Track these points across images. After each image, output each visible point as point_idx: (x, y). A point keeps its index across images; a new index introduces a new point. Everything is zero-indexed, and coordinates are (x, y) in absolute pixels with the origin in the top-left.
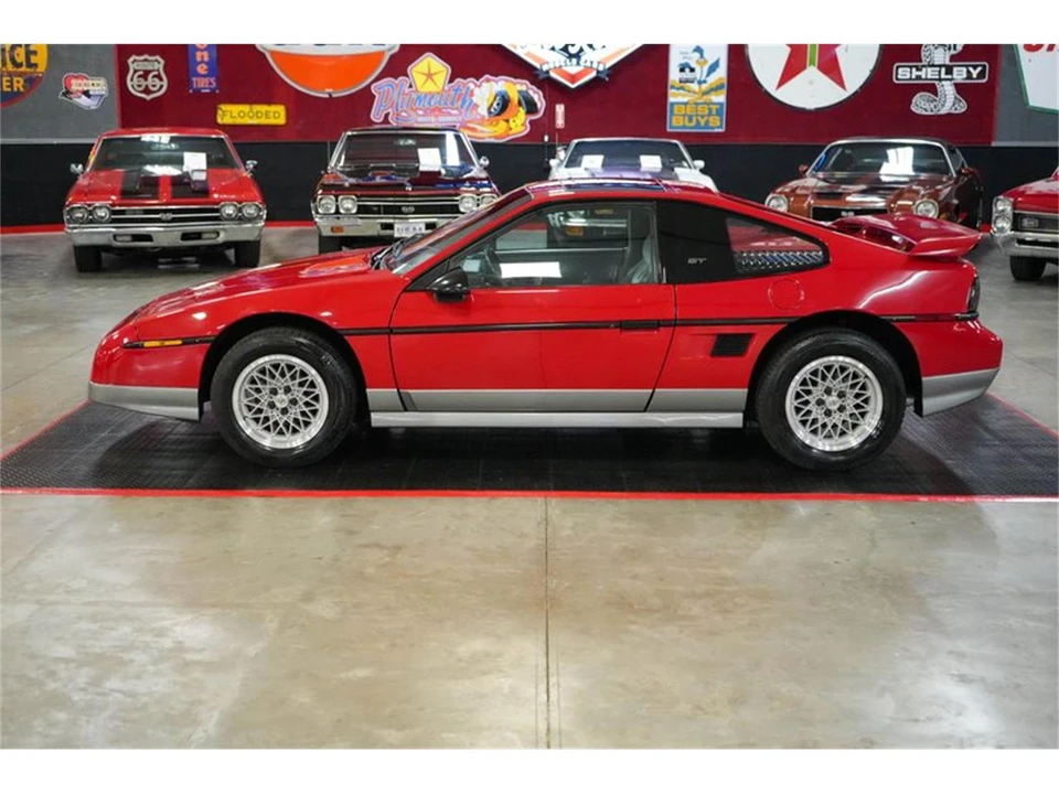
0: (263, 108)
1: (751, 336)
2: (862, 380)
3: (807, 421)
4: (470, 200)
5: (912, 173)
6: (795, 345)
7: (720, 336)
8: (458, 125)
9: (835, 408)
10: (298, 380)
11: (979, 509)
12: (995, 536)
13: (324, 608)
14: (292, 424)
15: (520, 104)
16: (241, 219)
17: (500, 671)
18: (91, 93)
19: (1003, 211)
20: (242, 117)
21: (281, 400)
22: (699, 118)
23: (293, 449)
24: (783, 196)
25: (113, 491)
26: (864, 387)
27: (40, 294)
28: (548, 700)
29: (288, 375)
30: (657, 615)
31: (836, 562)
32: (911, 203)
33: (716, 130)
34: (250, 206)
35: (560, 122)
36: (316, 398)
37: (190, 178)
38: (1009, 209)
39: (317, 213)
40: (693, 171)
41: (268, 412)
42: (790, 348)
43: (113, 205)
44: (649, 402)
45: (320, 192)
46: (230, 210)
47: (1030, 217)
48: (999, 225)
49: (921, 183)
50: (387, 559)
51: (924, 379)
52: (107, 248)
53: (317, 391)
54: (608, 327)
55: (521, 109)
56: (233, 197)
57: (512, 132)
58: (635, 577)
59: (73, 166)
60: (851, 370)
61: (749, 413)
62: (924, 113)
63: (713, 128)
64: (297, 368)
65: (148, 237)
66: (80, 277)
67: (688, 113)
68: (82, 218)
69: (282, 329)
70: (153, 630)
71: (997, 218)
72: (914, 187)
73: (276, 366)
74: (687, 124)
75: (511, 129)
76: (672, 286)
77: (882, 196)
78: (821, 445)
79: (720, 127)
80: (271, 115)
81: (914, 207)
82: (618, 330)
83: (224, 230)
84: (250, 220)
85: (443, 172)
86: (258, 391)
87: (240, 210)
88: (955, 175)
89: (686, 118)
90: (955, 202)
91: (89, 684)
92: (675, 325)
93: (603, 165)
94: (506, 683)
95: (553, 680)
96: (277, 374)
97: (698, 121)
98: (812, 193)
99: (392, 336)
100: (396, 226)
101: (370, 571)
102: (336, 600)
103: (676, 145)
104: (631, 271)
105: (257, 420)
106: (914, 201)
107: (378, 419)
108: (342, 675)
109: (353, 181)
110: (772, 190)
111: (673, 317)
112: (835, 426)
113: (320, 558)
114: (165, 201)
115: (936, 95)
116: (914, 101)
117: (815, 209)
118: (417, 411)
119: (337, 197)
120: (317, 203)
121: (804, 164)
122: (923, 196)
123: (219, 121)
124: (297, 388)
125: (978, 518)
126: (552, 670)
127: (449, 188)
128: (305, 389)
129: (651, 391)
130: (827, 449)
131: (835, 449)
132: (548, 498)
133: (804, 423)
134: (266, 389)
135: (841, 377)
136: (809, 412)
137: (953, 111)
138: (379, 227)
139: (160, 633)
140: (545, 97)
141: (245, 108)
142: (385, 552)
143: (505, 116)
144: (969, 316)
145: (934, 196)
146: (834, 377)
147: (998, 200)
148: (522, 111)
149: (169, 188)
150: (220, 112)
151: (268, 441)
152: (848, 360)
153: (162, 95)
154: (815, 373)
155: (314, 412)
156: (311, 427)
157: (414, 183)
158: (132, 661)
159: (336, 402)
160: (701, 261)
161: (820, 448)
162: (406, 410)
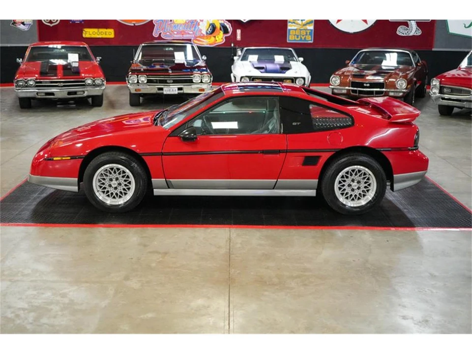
0: (104, 30)
1: (319, 157)
2: (367, 176)
3: (343, 193)
4: (198, 77)
5: (396, 65)
6: (339, 160)
7: (306, 157)
8: (192, 39)
9: (356, 188)
10: (122, 175)
11: (417, 234)
12: (422, 248)
13: (134, 284)
14: (119, 194)
15: (221, 29)
16: (95, 85)
17: (209, 314)
18: (25, 23)
19: (435, 85)
20: (94, 34)
21: (114, 183)
22: (302, 36)
23: (119, 205)
24: (338, 76)
25: (41, 224)
26: (368, 179)
27: (4, 121)
28: (229, 328)
29: (117, 173)
30: (276, 287)
31: (354, 261)
32: (394, 80)
33: (309, 42)
34: (98, 80)
35: (239, 37)
36: (130, 183)
37: (71, 66)
38: (438, 84)
39: (129, 82)
40: (298, 62)
41: (108, 189)
42: (336, 162)
43: (36, 79)
44: (275, 184)
45: (130, 73)
46: (89, 81)
47: (447, 88)
48: (434, 91)
49: (400, 70)
50: (161, 259)
51: (394, 175)
52: (34, 98)
53: (130, 180)
54: (257, 153)
55: (221, 31)
56: (91, 75)
57: (217, 42)
58: (268, 268)
59: (18, 59)
60: (363, 172)
61: (319, 189)
62: (402, 35)
63: (308, 41)
64: (121, 170)
65: (52, 94)
66: (22, 112)
67: (297, 34)
68: (22, 85)
69: (115, 153)
70: (60, 294)
71: (433, 88)
72: (397, 72)
73: (112, 169)
74: (296, 39)
75: (216, 40)
76: (285, 135)
77: (382, 76)
78: (350, 204)
79: (311, 40)
80: (108, 34)
81: (396, 82)
82: (262, 154)
83: (87, 90)
84: (99, 86)
85: (186, 63)
86: (104, 179)
87: (94, 81)
88: (415, 66)
89: (296, 36)
90: (415, 79)
91: (35, 321)
92: (287, 152)
93: (258, 60)
94: (211, 320)
95: (231, 319)
96: (112, 172)
97: (301, 37)
98: (351, 75)
99: (163, 156)
100: (165, 89)
101: (154, 265)
102: (139, 279)
103: (291, 50)
104: (269, 122)
105: (104, 192)
106: (396, 79)
107: (157, 192)
108: (142, 316)
109: (145, 67)
110: (333, 72)
111: (286, 149)
112: (356, 196)
113: (132, 259)
114: (60, 77)
115: (408, 27)
116: (398, 29)
117: (352, 82)
118: (174, 188)
119: (138, 75)
120: (129, 78)
121: (348, 60)
122: (400, 77)
123: (84, 36)
124: (121, 178)
125: (416, 239)
126: (231, 313)
127: (188, 72)
128: (125, 179)
129: (276, 180)
130: (352, 206)
131: (355, 206)
132: (231, 229)
133: (342, 194)
134: (107, 179)
135: (359, 174)
136: (344, 190)
137: (415, 34)
138: (157, 89)
139: (64, 295)
140: (232, 26)
141: (96, 30)
142: (160, 255)
143: (214, 34)
144: (414, 148)
145: (405, 77)
146: (356, 174)
147: (433, 80)
148: (222, 33)
149: (62, 71)
150: (84, 32)
151: (109, 201)
152: (362, 167)
153: (58, 24)
154: (347, 173)
155: (129, 189)
156: (127, 195)
157: (172, 69)
158: (52, 309)
159: (139, 184)
160: (298, 123)
161: (349, 205)
162: (169, 188)
